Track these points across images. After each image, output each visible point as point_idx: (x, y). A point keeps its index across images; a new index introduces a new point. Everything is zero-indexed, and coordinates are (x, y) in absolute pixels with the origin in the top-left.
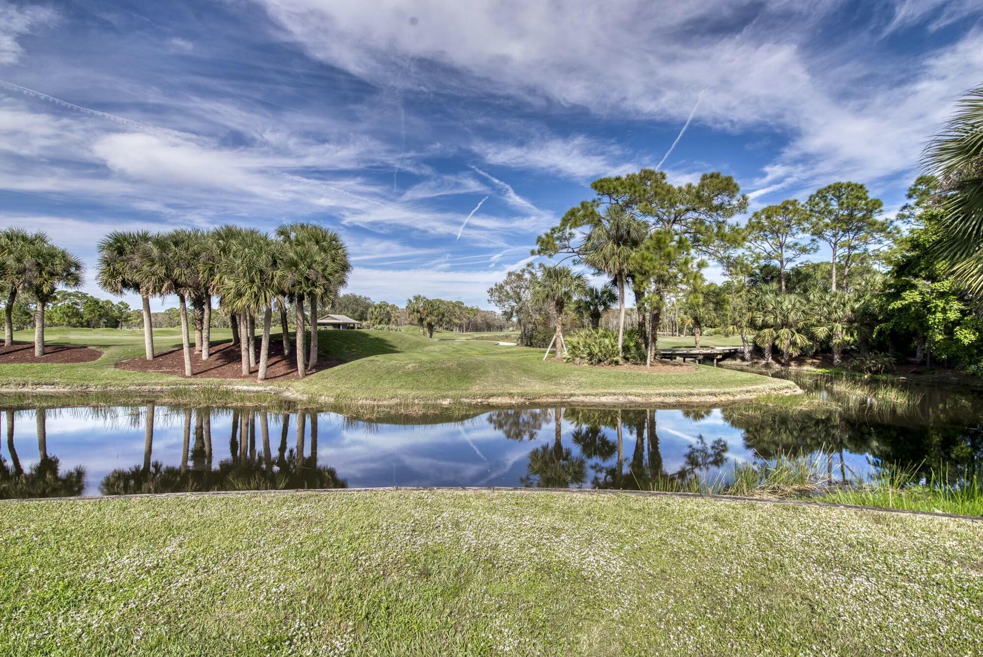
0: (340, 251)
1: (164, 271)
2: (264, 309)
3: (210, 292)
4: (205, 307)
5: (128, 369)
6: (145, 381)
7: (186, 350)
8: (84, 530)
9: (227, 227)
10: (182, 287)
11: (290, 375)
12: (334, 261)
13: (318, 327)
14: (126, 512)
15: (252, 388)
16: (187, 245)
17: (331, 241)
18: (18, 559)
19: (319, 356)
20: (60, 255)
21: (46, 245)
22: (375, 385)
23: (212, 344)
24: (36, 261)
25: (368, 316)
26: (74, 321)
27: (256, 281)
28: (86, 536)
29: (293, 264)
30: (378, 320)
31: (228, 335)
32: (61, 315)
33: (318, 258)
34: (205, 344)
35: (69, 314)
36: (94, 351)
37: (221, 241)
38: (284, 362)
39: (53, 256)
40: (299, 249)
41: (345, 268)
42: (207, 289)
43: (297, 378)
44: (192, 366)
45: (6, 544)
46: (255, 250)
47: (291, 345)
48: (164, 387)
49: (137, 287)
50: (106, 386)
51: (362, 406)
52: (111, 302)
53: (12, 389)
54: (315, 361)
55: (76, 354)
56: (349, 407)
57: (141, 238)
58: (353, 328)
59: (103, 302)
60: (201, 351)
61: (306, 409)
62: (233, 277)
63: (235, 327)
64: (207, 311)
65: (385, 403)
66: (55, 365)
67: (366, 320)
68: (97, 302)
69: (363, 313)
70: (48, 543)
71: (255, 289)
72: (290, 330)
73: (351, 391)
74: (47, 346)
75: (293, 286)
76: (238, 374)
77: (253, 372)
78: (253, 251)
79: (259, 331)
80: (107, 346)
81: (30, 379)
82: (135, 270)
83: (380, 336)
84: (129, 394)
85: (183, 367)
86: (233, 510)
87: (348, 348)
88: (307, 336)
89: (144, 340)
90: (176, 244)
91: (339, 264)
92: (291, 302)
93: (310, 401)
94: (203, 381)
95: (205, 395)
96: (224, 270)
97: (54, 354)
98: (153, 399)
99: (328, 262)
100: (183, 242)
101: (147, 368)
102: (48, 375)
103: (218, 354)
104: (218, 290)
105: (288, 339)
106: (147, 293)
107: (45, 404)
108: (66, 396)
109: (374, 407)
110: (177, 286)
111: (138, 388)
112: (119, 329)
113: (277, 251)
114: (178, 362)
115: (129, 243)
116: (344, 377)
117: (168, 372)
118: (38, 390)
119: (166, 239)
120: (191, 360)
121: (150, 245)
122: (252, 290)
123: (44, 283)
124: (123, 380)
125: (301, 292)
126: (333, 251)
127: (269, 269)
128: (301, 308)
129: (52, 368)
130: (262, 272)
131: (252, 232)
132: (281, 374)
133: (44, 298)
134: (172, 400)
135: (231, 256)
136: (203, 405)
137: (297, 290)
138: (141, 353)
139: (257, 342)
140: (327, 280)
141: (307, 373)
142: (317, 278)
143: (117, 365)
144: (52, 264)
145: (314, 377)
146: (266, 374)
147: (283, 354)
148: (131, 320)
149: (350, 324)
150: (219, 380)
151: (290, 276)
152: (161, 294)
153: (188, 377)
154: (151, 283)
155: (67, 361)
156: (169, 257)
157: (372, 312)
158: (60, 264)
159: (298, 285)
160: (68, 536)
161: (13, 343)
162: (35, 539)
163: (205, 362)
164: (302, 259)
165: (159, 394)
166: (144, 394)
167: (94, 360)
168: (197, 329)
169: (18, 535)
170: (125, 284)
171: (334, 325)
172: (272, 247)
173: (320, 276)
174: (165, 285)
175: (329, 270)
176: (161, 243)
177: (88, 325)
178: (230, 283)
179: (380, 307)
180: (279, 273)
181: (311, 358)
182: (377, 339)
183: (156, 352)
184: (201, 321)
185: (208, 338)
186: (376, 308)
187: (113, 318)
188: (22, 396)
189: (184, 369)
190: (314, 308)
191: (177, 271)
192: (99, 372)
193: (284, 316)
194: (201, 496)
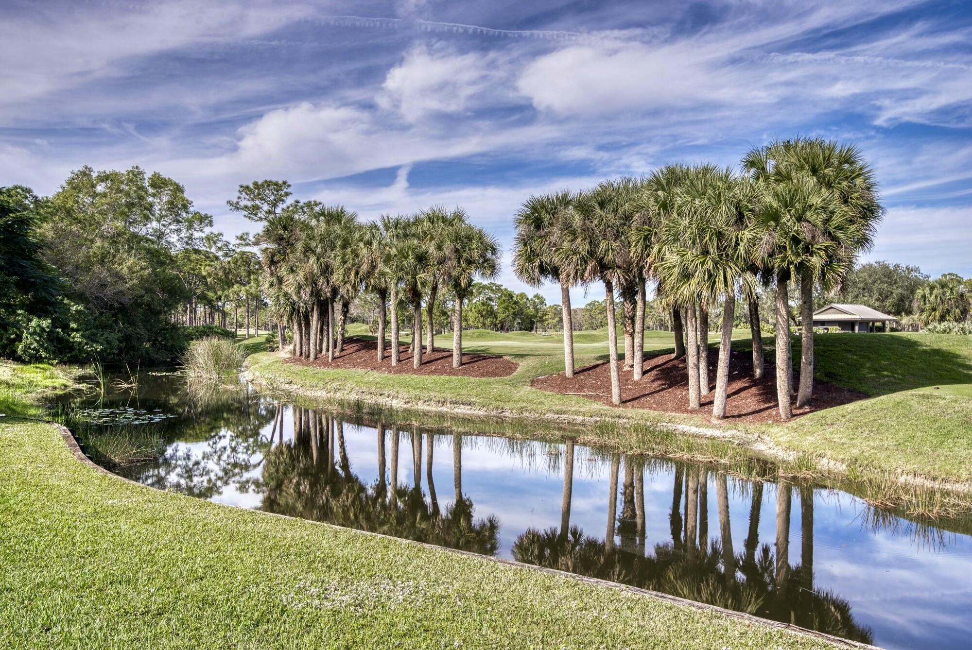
0: (858, 181)
1: (587, 247)
2: (722, 298)
3: (645, 275)
4: (638, 298)
5: (545, 389)
6: (564, 408)
7: (613, 364)
8: (505, 606)
9: (668, 168)
10: (609, 268)
11: (765, 414)
12: (846, 202)
13: (815, 329)
14: (549, 593)
15: (703, 431)
16: (615, 204)
17: (840, 163)
18: (444, 624)
19: (816, 382)
20: (477, 237)
21: (463, 225)
22: (934, 448)
23: (647, 356)
24: (455, 247)
25: (915, 305)
26: (488, 321)
27: (711, 251)
28: (508, 615)
29: (771, 217)
30: (938, 314)
31: (668, 342)
32: (476, 314)
33: (816, 200)
34: (638, 355)
35: (484, 313)
36: (509, 362)
37: (660, 193)
38: (754, 390)
39: (470, 238)
40: (781, 187)
41: (869, 211)
42: (641, 269)
43: (777, 421)
44: (620, 389)
45: (433, 601)
46: (709, 199)
47: (765, 361)
48: (587, 419)
49: (555, 272)
50: (522, 410)
51: (906, 488)
52: (525, 295)
53: (432, 408)
54: (809, 391)
55: (490, 365)
56: (879, 487)
57: (560, 202)
58: (882, 329)
59: (517, 296)
60: (632, 366)
61: (794, 478)
62: (676, 247)
63: (678, 328)
64: (640, 304)
65: (959, 487)
66: (472, 379)
67: (909, 312)
68: (511, 296)
69: (902, 299)
70: (471, 612)
71: (710, 264)
72: (764, 334)
73: (882, 455)
74: (464, 354)
75: (771, 255)
76: (682, 406)
77: (706, 404)
78: (706, 201)
79: (715, 337)
80: (522, 356)
81: (449, 396)
82: (554, 249)
83: (944, 346)
84: (545, 425)
85: (609, 391)
86: (687, 631)
87: (875, 370)
88: (795, 345)
89: (563, 349)
90: (602, 205)
91: (856, 206)
92: (766, 283)
93: (802, 464)
94: (635, 414)
95: (637, 435)
96: (664, 238)
97: (470, 365)
98: (573, 434)
99: (836, 205)
100: (611, 200)
101: (566, 388)
102: (464, 391)
103: (654, 372)
104: (656, 270)
105: (761, 350)
106: (567, 281)
107: (462, 429)
108: (484, 421)
109: (932, 493)
110: (603, 268)
111: (556, 416)
112: (533, 332)
113: (745, 196)
114: (603, 382)
115: (547, 212)
116: (866, 424)
117: (590, 397)
118: (456, 410)
119: (589, 200)
120: (619, 380)
121: (571, 210)
122: (705, 267)
123: (462, 274)
124: (540, 403)
125: (785, 264)
126: (845, 183)
127: (731, 229)
128: (784, 295)
129: (468, 383)
130: (720, 235)
131: (706, 170)
132: (750, 410)
133: (463, 292)
134: (596, 439)
135: (675, 215)
136: (636, 451)
137: (777, 263)
138: (559, 366)
139: (712, 353)
140: (834, 238)
141: (795, 412)
142: (814, 237)
143: (533, 383)
144: (470, 249)
145: (810, 419)
146: (725, 408)
147: (753, 376)
148: (546, 320)
149: (874, 321)
150: (656, 413)
151: (766, 237)
152: (584, 281)
153: (616, 406)
154: (572, 266)
155: (483, 375)
156: (594, 225)
157: (924, 297)
158: (477, 248)
159: (781, 252)
160: (490, 609)
161: (435, 350)
162: (459, 603)
163: (637, 383)
164: (787, 205)
165: (580, 427)
166: (563, 426)
167: (510, 374)
168: (627, 332)
169: (443, 593)
170: (543, 270)
171: (842, 324)
172: (737, 190)
173: (819, 233)
174: (589, 268)
175: (836, 220)
176: (584, 207)
177: (502, 327)
178: (672, 258)
179: (943, 286)
180: (747, 234)
181: (801, 385)
182: (937, 352)
183: (577, 367)
184: (633, 319)
185: (642, 347)
186: (932, 288)
187: (527, 318)
188: (442, 417)
189: (611, 393)
190: (806, 292)
191: (603, 245)
192: (514, 391)
193: (754, 308)
194: (640, 595)
